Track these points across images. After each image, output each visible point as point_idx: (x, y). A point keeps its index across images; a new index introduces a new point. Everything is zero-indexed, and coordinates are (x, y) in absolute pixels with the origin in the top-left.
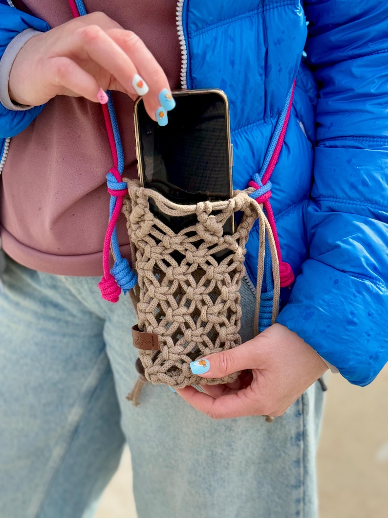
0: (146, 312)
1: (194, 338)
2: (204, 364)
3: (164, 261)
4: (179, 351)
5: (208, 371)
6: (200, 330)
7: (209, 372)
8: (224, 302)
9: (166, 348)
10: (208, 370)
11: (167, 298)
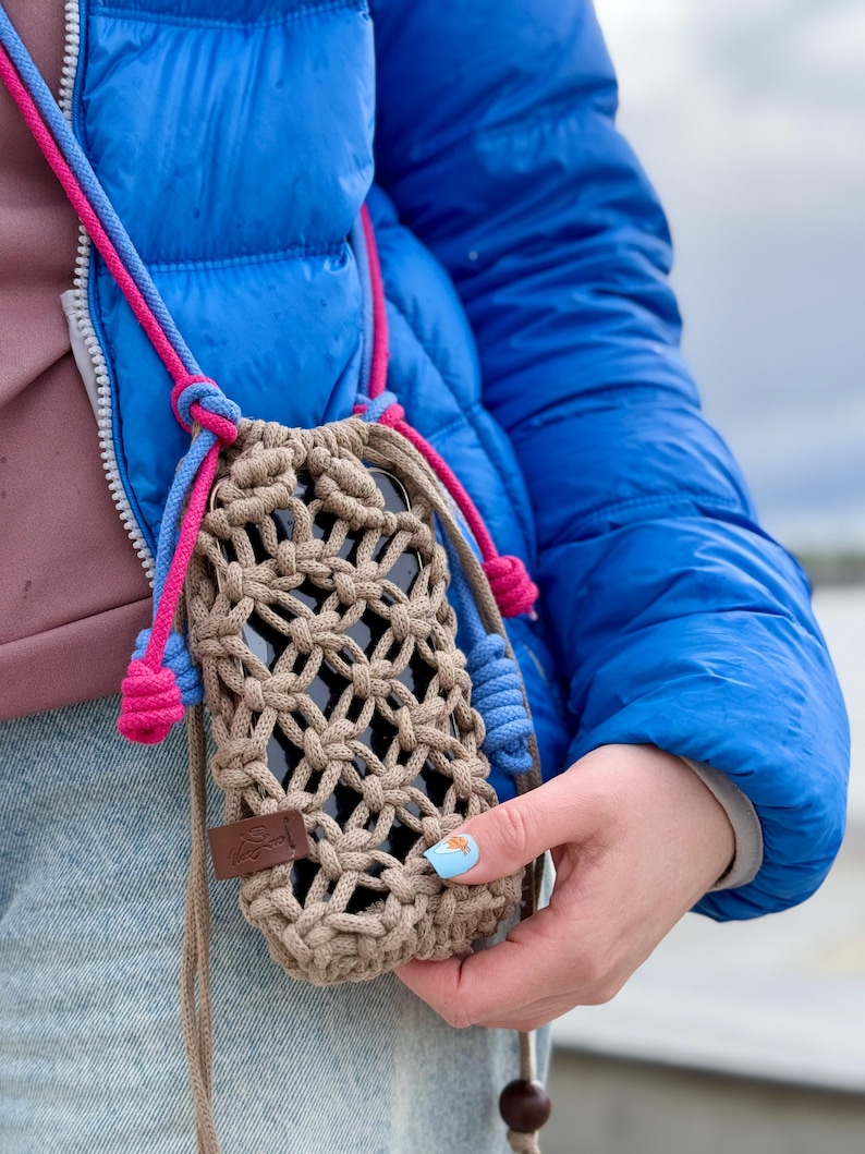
0: (246, 760)
1: (388, 792)
2: (463, 844)
3: (277, 607)
4: (364, 841)
5: (478, 863)
6: (396, 772)
7: (480, 864)
8: (444, 693)
9: (324, 844)
10: (477, 856)
11: (297, 703)
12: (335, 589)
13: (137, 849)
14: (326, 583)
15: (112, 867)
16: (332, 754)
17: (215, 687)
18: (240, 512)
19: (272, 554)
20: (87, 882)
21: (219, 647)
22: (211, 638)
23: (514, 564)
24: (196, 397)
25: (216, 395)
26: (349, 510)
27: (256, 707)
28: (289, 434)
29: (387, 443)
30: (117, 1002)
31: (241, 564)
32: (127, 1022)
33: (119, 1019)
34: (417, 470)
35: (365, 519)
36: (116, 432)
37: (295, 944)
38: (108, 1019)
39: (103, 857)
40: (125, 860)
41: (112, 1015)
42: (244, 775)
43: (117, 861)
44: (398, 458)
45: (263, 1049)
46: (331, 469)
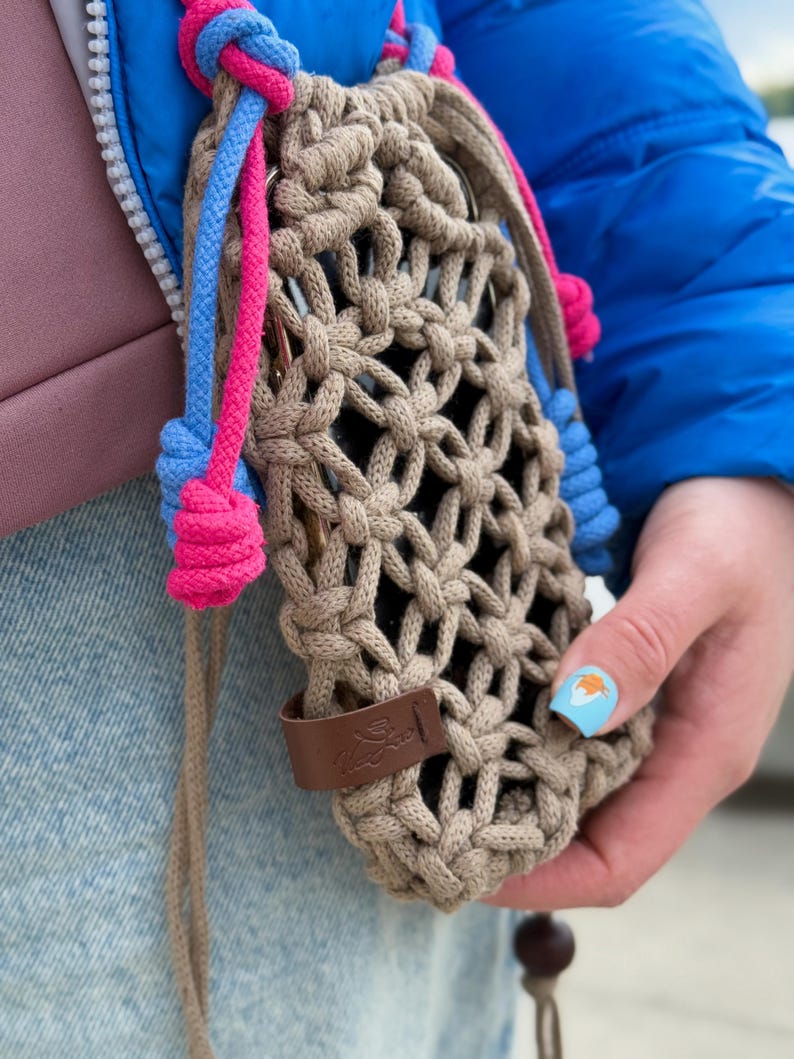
0: (346, 621)
1: (513, 640)
4: (500, 716)
8: (542, 485)
9: (453, 726)
11: (405, 527)
12: (428, 348)
13: (95, 716)
14: (416, 340)
15: (59, 747)
16: (452, 598)
17: (289, 509)
18: (322, 236)
19: (354, 299)
20: (24, 770)
21: (301, 452)
22: (286, 437)
23: (580, 290)
24: (238, 34)
25: (269, 33)
26: (438, 226)
27: (359, 540)
28: (349, 99)
29: (454, 113)
30: (88, 927)
31: (320, 317)
32: (108, 954)
33: (94, 950)
34: (495, 158)
35: (454, 237)
36: (117, 79)
37: (441, 878)
38: (77, 950)
39: (43, 732)
40: (79, 734)
41: (83, 945)
42: (348, 643)
43: (67, 737)
44: (470, 139)
45: (300, 955)
46: (413, 162)
